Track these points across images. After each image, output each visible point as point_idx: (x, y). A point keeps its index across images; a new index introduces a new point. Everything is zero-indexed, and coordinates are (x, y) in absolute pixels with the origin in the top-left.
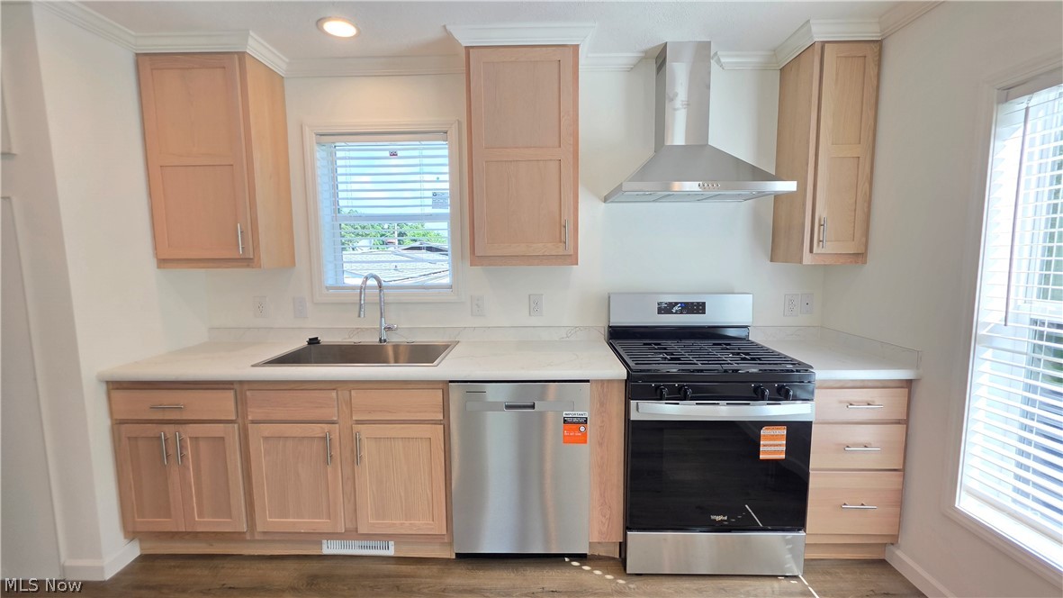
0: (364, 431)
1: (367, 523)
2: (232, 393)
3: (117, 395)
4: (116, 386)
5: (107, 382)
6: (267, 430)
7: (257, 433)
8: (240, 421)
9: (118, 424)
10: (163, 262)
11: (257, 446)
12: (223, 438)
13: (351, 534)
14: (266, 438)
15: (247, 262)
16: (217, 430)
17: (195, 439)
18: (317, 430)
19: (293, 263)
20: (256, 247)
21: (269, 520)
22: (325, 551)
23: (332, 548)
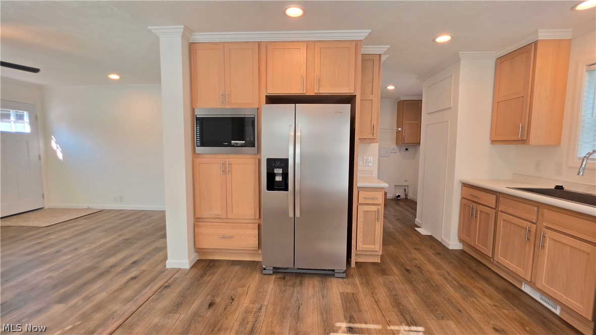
0: (549, 233)
1: (542, 284)
2: (495, 196)
3: (464, 188)
4: (465, 185)
5: (462, 183)
6: (505, 216)
7: (501, 217)
8: (497, 209)
9: (463, 198)
10: (493, 142)
11: (501, 223)
12: (489, 214)
13: (532, 284)
14: (504, 220)
15: (523, 141)
16: (488, 210)
17: (481, 211)
18: (525, 224)
19: (559, 144)
20: (528, 136)
21: (500, 257)
22: (523, 289)
23: (526, 289)
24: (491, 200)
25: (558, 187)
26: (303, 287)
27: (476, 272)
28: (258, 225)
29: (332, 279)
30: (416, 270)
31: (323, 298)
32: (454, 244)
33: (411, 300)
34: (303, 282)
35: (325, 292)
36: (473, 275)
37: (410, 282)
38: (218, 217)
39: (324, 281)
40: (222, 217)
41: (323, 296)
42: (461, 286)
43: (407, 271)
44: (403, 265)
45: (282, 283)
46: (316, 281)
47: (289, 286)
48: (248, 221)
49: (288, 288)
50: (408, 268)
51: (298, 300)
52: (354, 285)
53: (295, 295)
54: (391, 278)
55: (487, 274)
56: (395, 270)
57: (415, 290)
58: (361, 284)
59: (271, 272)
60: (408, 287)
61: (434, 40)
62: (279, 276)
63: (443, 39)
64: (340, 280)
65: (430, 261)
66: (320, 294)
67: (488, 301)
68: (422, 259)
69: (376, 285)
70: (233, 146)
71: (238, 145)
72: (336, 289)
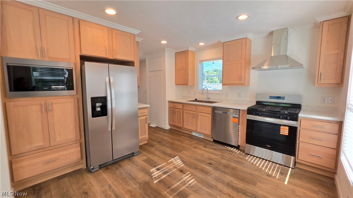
0: (199, 114)
1: (199, 130)
2: (182, 105)
3: (169, 103)
4: (170, 102)
5: (169, 101)
6: (186, 111)
7: (185, 111)
8: (183, 109)
9: (169, 107)
10: (176, 84)
11: (185, 114)
12: (180, 112)
13: (196, 131)
15: (186, 84)
16: (180, 110)
17: (177, 111)
18: (193, 112)
19: (194, 85)
20: (188, 82)
21: (185, 126)
22: (193, 134)
23: (194, 134)
24: (180, 106)
25: (196, 99)
26: (123, 167)
27: (179, 134)
28: (80, 143)
29: (134, 157)
30: (162, 140)
31: (137, 166)
32: (167, 127)
33: (169, 151)
34: (120, 165)
35: (136, 163)
36: (179, 135)
37: (164, 145)
38: (40, 148)
39: (131, 160)
40: (45, 146)
41: (136, 165)
42: (179, 140)
43: (159, 142)
44: (156, 141)
45: (109, 171)
46: (127, 162)
47: (115, 170)
48: (70, 143)
49: (115, 171)
50: (159, 141)
51: (126, 173)
52: (145, 155)
53: (122, 172)
54: (157, 147)
55: (182, 134)
56: (156, 144)
57: (167, 147)
58: (148, 153)
59: (98, 169)
60: (164, 147)
61: (160, 42)
62: (103, 169)
63: (164, 42)
64: (137, 156)
65: (164, 136)
66: (135, 165)
67: (188, 141)
68: (161, 136)
69: (153, 151)
70: (54, 90)
71: (59, 89)
72: (139, 160)
